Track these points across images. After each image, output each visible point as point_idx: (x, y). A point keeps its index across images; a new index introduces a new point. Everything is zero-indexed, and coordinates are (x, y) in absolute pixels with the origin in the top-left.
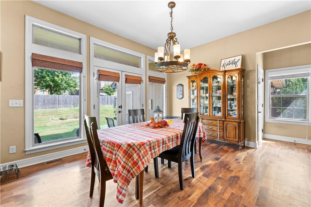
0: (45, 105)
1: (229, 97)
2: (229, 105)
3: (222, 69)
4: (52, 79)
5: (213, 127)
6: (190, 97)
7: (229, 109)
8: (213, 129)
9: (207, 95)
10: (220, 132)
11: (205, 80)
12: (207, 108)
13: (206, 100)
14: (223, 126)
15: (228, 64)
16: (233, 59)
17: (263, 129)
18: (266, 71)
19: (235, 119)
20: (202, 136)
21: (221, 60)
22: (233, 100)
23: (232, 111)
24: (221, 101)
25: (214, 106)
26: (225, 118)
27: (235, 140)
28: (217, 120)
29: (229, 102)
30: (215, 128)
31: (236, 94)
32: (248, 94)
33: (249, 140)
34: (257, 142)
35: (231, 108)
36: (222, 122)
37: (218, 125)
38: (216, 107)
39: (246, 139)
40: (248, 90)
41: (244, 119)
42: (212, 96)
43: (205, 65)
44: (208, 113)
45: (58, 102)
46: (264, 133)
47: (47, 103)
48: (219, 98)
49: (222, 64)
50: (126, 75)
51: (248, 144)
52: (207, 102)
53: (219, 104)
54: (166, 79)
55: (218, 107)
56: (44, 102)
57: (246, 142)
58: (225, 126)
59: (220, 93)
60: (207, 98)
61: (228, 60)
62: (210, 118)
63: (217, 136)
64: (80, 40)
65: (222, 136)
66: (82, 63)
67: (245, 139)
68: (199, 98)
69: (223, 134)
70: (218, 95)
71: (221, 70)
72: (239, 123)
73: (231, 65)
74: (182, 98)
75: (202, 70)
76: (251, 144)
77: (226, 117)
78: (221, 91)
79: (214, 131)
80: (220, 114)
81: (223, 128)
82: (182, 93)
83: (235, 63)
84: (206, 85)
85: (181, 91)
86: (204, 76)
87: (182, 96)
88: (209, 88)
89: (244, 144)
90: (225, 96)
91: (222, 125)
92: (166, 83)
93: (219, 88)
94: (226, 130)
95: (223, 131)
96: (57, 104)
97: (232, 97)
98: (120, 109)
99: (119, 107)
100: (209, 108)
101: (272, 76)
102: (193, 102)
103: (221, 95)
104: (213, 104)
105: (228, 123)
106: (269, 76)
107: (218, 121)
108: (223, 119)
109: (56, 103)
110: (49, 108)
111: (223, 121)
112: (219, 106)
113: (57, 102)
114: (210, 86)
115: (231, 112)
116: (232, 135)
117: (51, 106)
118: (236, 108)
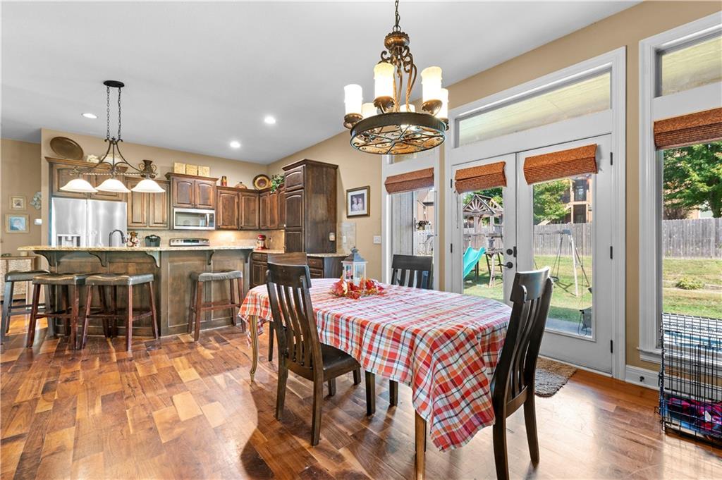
0: (673, 246)
4: (707, 176)
45: (717, 240)
47: (680, 241)
50: (526, 159)
56: (670, 237)
66: (432, 169)
96: (712, 244)
98: (511, 259)
99: (509, 252)
109: (709, 241)
110: (685, 254)
113: (713, 239)
117: (690, 249)
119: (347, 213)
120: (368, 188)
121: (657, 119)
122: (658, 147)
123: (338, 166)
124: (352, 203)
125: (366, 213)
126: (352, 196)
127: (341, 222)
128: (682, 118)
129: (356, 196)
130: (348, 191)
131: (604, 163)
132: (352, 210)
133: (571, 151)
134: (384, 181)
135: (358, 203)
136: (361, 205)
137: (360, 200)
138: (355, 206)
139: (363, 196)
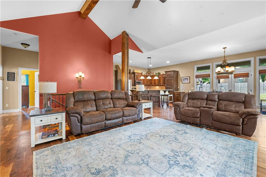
50: (234, 74)
64: (210, 65)
119: (182, 82)
120: (190, 77)
121: (260, 70)
122: (259, 74)
123: (178, 71)
124: (184, 80)
125: (189, 82)
126: (184, 79)
127: (180, 84)
128: (263, 70)
129: (185, 79)
130: (182, 77)
131: (250, 76)
132: (184, 81)
133: (244, 73)
134: (195, 76)
135: (186, 80)
136: (187, 81)
137: (187, 79)
138: (185, 81)
139: (188, 79)
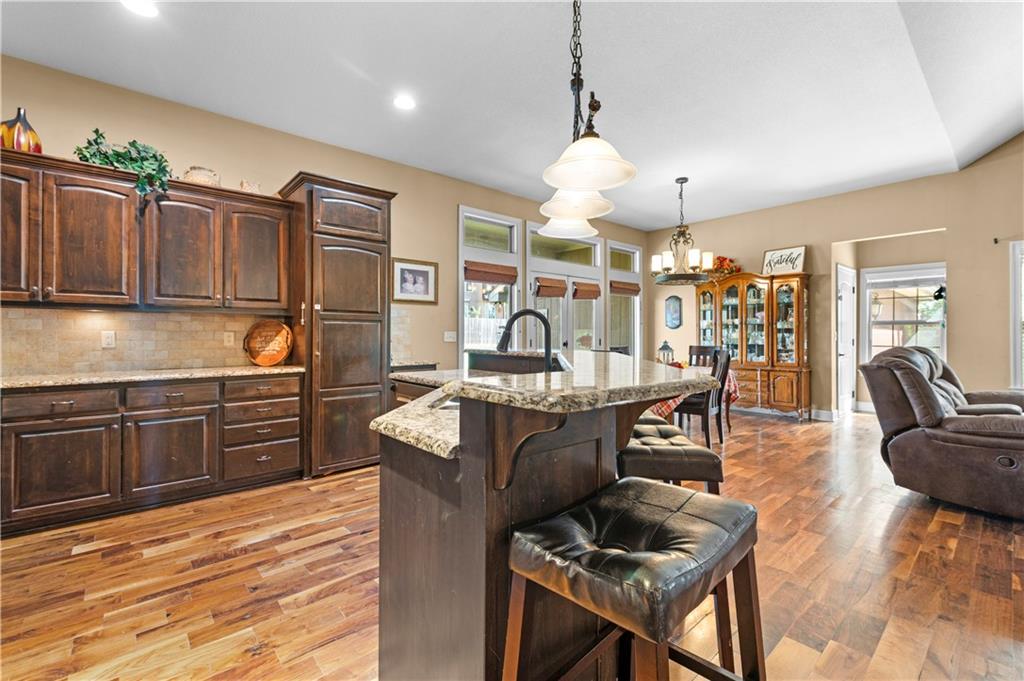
1: (779, 325)
2: (780, 340)
3: (767, 272)
5: (748, 383)
6: (699, 325)
7: (780, 347)
8: (750, 387)
9: (737, 321)
10: (762, 391)
11: (732, 292)
12: (736, 347)
13: (734, 331)
14: (769, 380)
15: (777, 262)
16: (788, 252)
17: (855, 390)
18: (862, 270)
19: (792, 366)
20: (733, 388)
21: (765, 252)
22: (789, 331)
23: (787, 351)
24: (764, 333)
25: (750, 343)
26: (773, 365)
27: (790, 405)
28: (756, 370)
29: (780, 335)
30: (752, 386)
31: (792, 319)
32: (818, 319)
33: (819, 408)
34: (834, 411)
35: (784, 346)
36: (766, 373)
37: (759, 378)
38: (753, 346)
39: (813, 406)
40: (818, 312)
41: (809, 367)
42: (746, 324)
43: (731, 261)
44: (738, 358)
46: (857, 400)
48: (760, 327)
49: (766, 262)
50: (574, 283)
51: (817, 415)
52: (735, 335)
53: (761, 339)
54: (641, 286)
55: (759, 346)
57: (813, 412)
58: (772, 380)
59: (761, 317)
60: (735, 326)
61: (778, 254)
62: (742, 366)
63: (757, 400)
64: (511, 227)
65: (766, 398)
66: (515, 268)
67: (810, 404)
68: (718, 328)
69: (769, 396)
70: (758, 321)
71: (765, 274)
72: (798, 374)
73: (784, 264)
74: (678, 327)
75: (726, 271)
76: (824, 414)
77: (775, 364)
78: (764, 314)
79: (750, 390)
80: (763, 359)
81: (769, 385)
82: (678, 315)
83: (792, 261)
84: (734, 301)
85: (676, 312)
86: (730, 284)
87: (677, 323)
88: (739, 308)
89: (810, 415)
90: (771, 324)
91: (766, 379)
92: (641, 293)
93: (760, 308)
94: (774, 387)
95: (769, 390)
97: (786, 327)
100: (739, 347)
101: (873, 281)
102: (705, 334)
103: (765, 322)
104: (748, 340)
105: (777, 374)
106: (868, 281)
107: (759, 373)
108: (769, 368)
111: (769, 372)
112: (760, 343)
114: (742, 303)
115: (784, 354)
116: (785, 395)
118: (794, 347)
120: (436, 266)
124: (404, 280)
125: (432, 299)
129: (410, 271)
132: (402, 289)
134: (462, 265)
135: (415, 282)
136: (420, 287)
137: (420, 279)
138: (409, 286)
139: (425, 274)
